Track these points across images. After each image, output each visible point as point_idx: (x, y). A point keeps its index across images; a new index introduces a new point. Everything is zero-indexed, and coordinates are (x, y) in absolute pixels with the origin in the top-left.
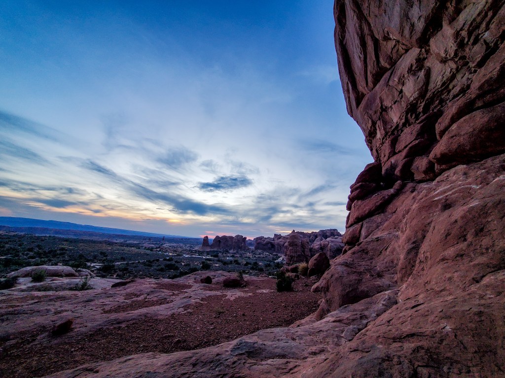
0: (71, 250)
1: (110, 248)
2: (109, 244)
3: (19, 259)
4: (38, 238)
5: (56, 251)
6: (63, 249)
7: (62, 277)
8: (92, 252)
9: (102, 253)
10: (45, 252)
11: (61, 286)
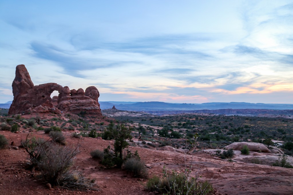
0: (253, 127)
1: (286, 125)
2: (283, 121)
3: (222, 135)
4: (228, 118)
5: (242, 128)
6: (246, 127)
7: (260, 152)
8: (270, 129)
9: (280, 131)
10: (235, 129)
11: (264, 161)
